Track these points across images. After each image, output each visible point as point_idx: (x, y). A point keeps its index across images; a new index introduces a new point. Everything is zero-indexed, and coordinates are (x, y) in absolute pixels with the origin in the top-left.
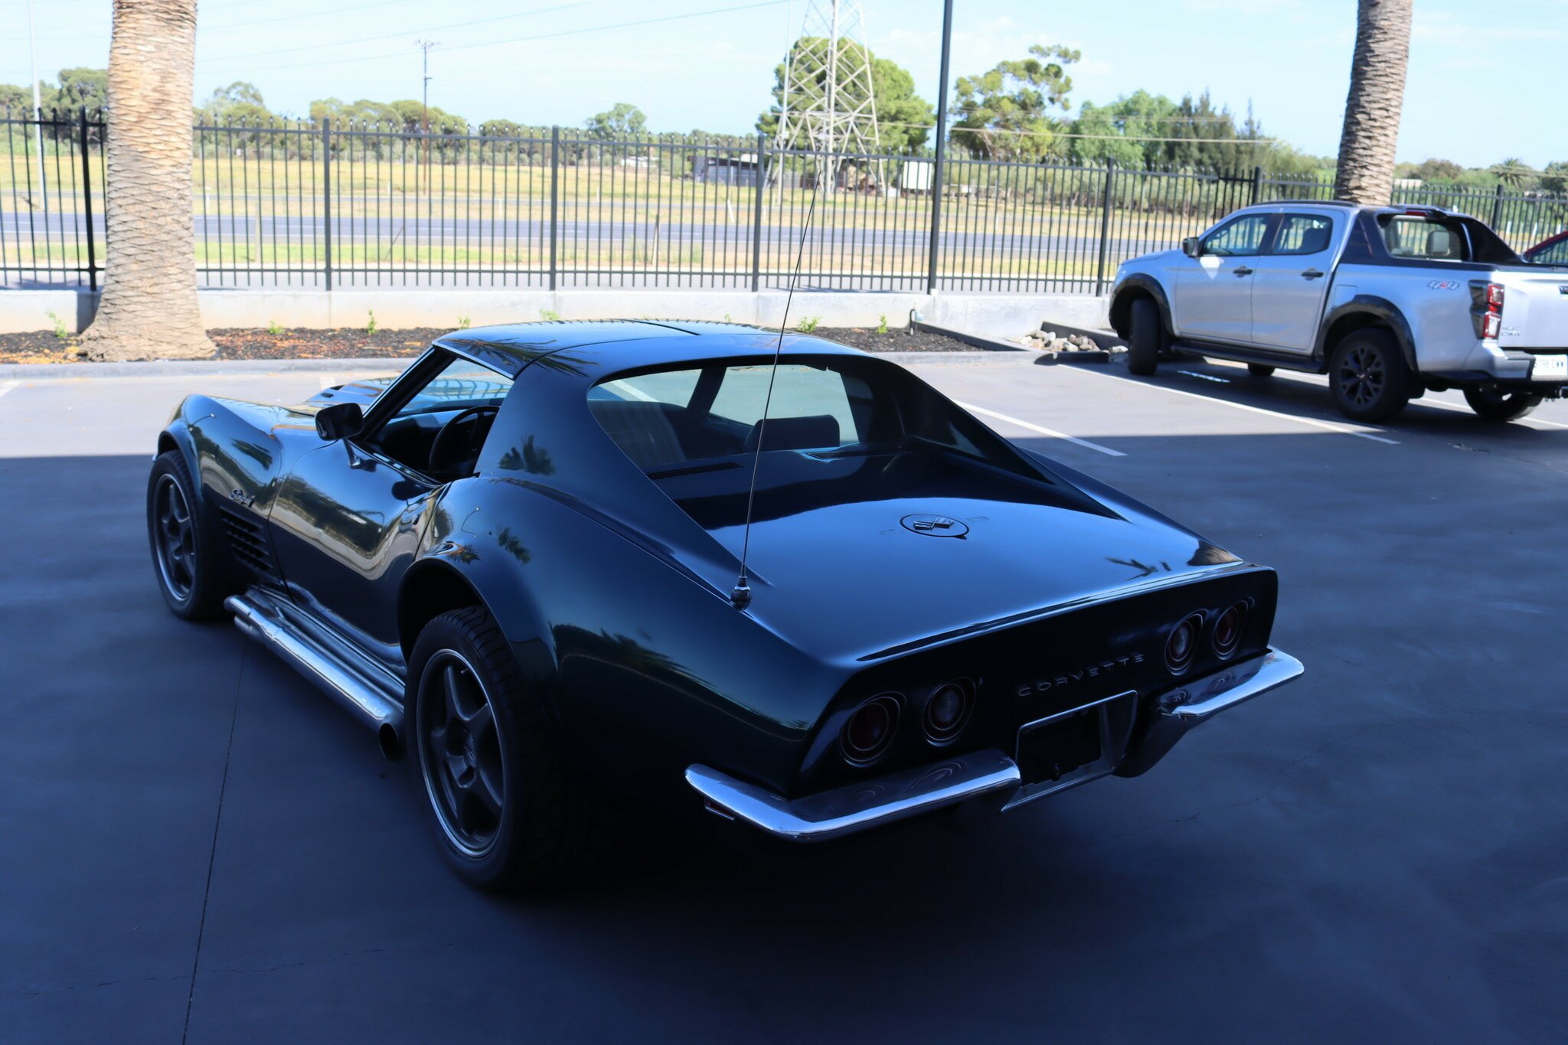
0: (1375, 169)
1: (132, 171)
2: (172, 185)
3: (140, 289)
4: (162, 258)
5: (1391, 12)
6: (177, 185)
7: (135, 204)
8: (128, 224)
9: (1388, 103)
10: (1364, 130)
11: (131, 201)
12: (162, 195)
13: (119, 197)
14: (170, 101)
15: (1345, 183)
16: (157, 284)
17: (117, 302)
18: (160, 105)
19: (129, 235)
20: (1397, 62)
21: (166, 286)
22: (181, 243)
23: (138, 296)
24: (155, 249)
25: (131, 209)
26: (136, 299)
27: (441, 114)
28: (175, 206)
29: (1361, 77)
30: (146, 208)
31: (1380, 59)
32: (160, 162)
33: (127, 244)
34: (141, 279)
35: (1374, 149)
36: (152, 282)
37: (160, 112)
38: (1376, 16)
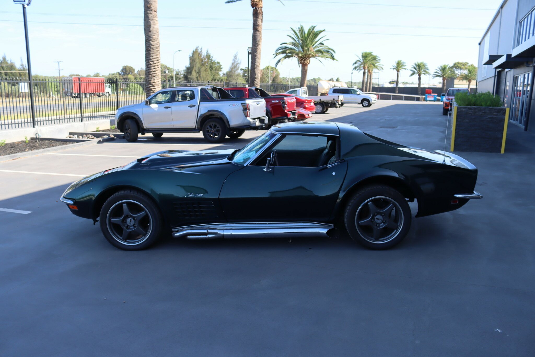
0: (157, 77)
5: (155, 33)
9: (158, 58)
10: (153, 66)
15: (150, 81)
20: (158, 47)
29: (150, 51)
31: (154, 46)
35: (156, 71)
38: (151, 34)
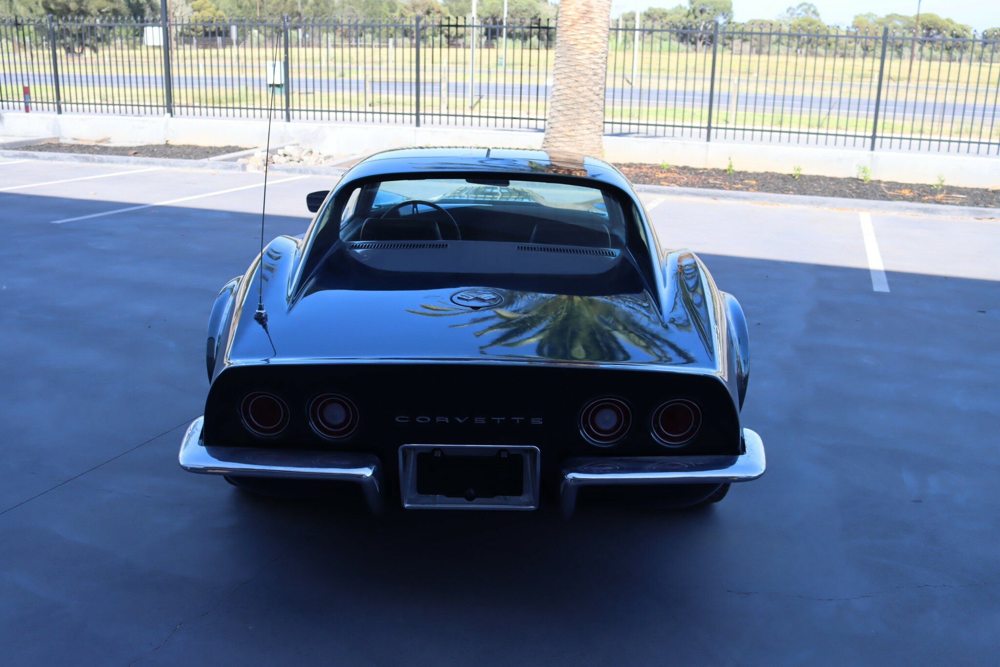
1: (566, 57)
2: (590, 66)
3: (564, 133)
4: (578, 114)
6: (593, 66)
7: (565, 78)
8: (561, 91)
11: (563, 76)
12: (582, 72)
13: (558, 74)
14: (594, 12)
16: (573, 130)
17: (550, 140)
18: (586, 14)
19: (561, 98)
21: (578, 132)
22: (592, 104)
23: (562, 137)
24: (575, 107)
25: (564, 81)
26: (560, 139)
27: (952, 23)
28: (590, 79)
30: (572, 81)
32: (583, 51)
33: (559, 104)
34: (564, 126)
36: (571, 128)
37: (585, 18)
